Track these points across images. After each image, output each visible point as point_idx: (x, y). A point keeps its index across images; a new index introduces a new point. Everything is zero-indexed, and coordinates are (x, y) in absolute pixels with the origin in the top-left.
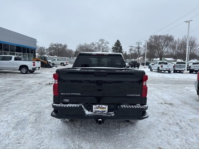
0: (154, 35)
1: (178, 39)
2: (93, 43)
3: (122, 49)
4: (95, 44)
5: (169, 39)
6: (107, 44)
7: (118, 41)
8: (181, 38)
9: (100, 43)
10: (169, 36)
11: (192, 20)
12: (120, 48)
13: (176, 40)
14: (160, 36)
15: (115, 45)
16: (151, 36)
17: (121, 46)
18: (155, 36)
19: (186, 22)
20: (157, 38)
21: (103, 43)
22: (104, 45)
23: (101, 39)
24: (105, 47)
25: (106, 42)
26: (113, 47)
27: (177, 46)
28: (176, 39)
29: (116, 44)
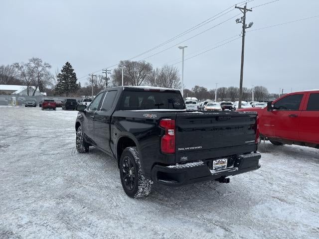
0: (126, 60)
1: (157, 69)
2: (18, 64)
3: (75, 78)
4: (22, 67)
5: (146, 68)
6: (47, 69)
7: (67, 64)
8: (160, 68)
9: (33, 65)
10: (146, 63)
11: (186, 47)
12: (73, 77)
13: (154, 71)
14: (133, 63)
15: (62, 71)
16: (122, 62)
17: (75, 73)
18: (127, 62)
19: (180, 48)
20: (129, 65)
21: (38, 65)
22: (40, 69)
23: (35, 58)
24: (43, 72)
25: (45, 64)
26: (60, 74)
27: (156, 78)
28: (154, 68)
29: (64, 68)
